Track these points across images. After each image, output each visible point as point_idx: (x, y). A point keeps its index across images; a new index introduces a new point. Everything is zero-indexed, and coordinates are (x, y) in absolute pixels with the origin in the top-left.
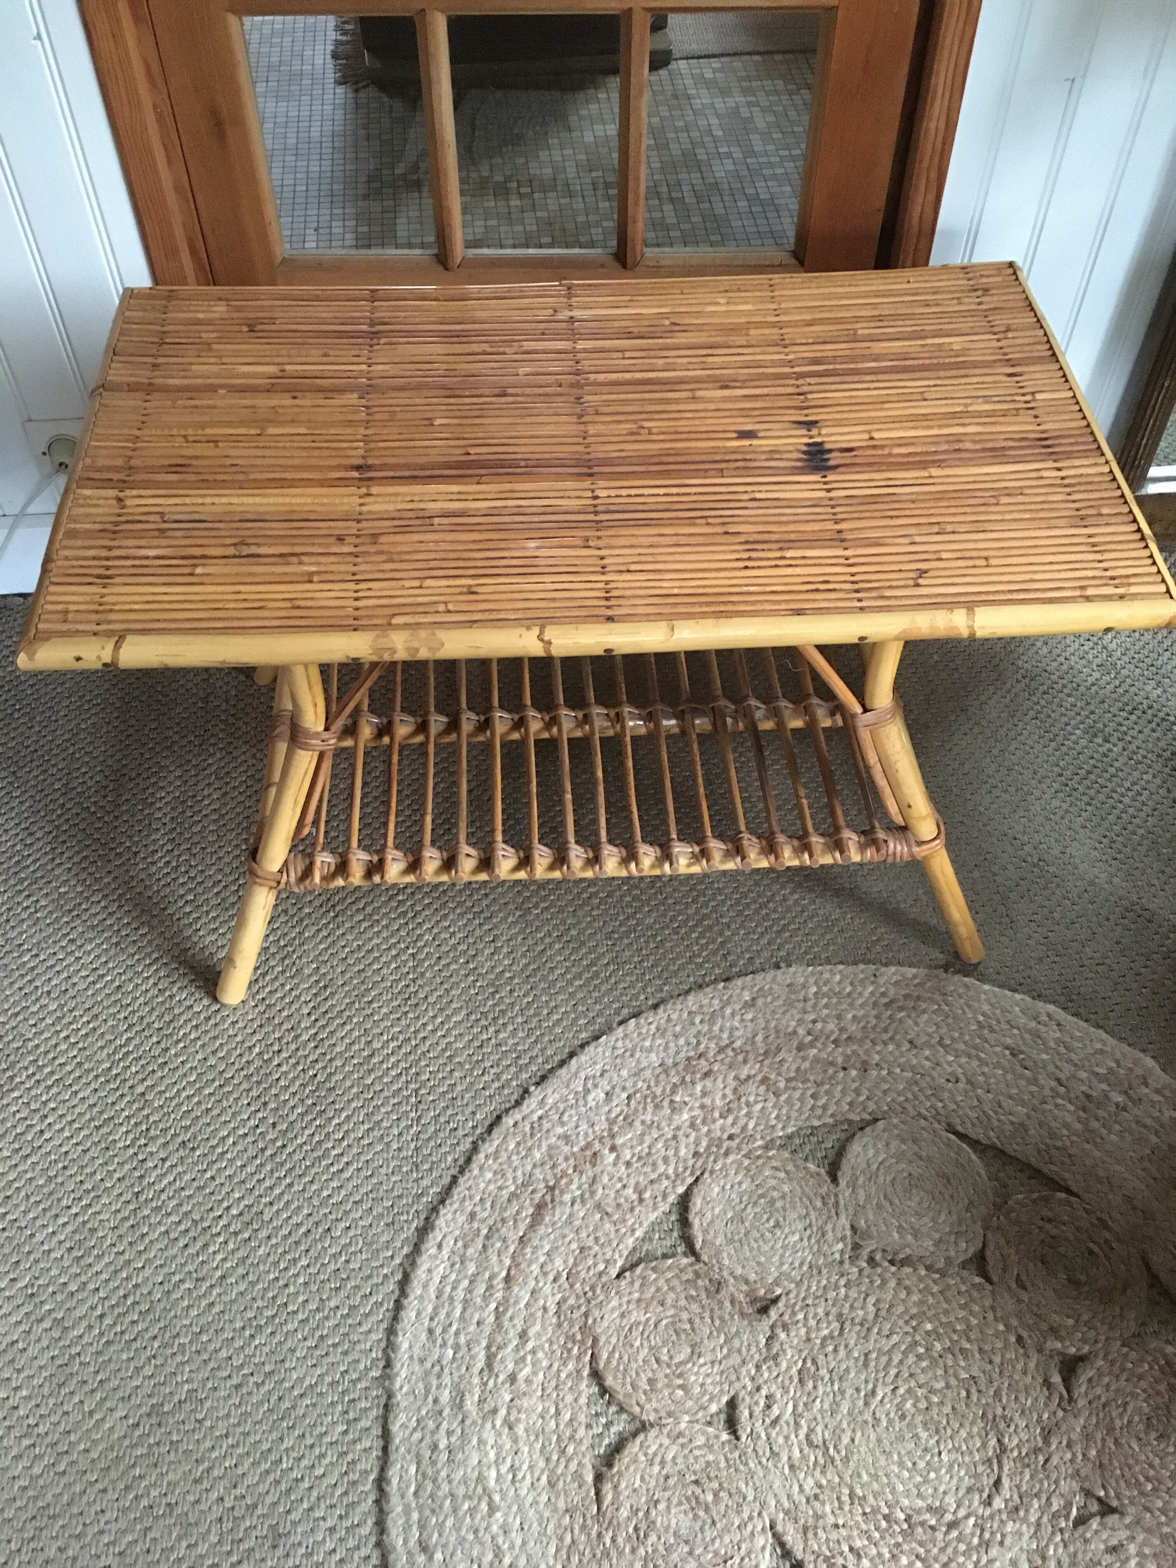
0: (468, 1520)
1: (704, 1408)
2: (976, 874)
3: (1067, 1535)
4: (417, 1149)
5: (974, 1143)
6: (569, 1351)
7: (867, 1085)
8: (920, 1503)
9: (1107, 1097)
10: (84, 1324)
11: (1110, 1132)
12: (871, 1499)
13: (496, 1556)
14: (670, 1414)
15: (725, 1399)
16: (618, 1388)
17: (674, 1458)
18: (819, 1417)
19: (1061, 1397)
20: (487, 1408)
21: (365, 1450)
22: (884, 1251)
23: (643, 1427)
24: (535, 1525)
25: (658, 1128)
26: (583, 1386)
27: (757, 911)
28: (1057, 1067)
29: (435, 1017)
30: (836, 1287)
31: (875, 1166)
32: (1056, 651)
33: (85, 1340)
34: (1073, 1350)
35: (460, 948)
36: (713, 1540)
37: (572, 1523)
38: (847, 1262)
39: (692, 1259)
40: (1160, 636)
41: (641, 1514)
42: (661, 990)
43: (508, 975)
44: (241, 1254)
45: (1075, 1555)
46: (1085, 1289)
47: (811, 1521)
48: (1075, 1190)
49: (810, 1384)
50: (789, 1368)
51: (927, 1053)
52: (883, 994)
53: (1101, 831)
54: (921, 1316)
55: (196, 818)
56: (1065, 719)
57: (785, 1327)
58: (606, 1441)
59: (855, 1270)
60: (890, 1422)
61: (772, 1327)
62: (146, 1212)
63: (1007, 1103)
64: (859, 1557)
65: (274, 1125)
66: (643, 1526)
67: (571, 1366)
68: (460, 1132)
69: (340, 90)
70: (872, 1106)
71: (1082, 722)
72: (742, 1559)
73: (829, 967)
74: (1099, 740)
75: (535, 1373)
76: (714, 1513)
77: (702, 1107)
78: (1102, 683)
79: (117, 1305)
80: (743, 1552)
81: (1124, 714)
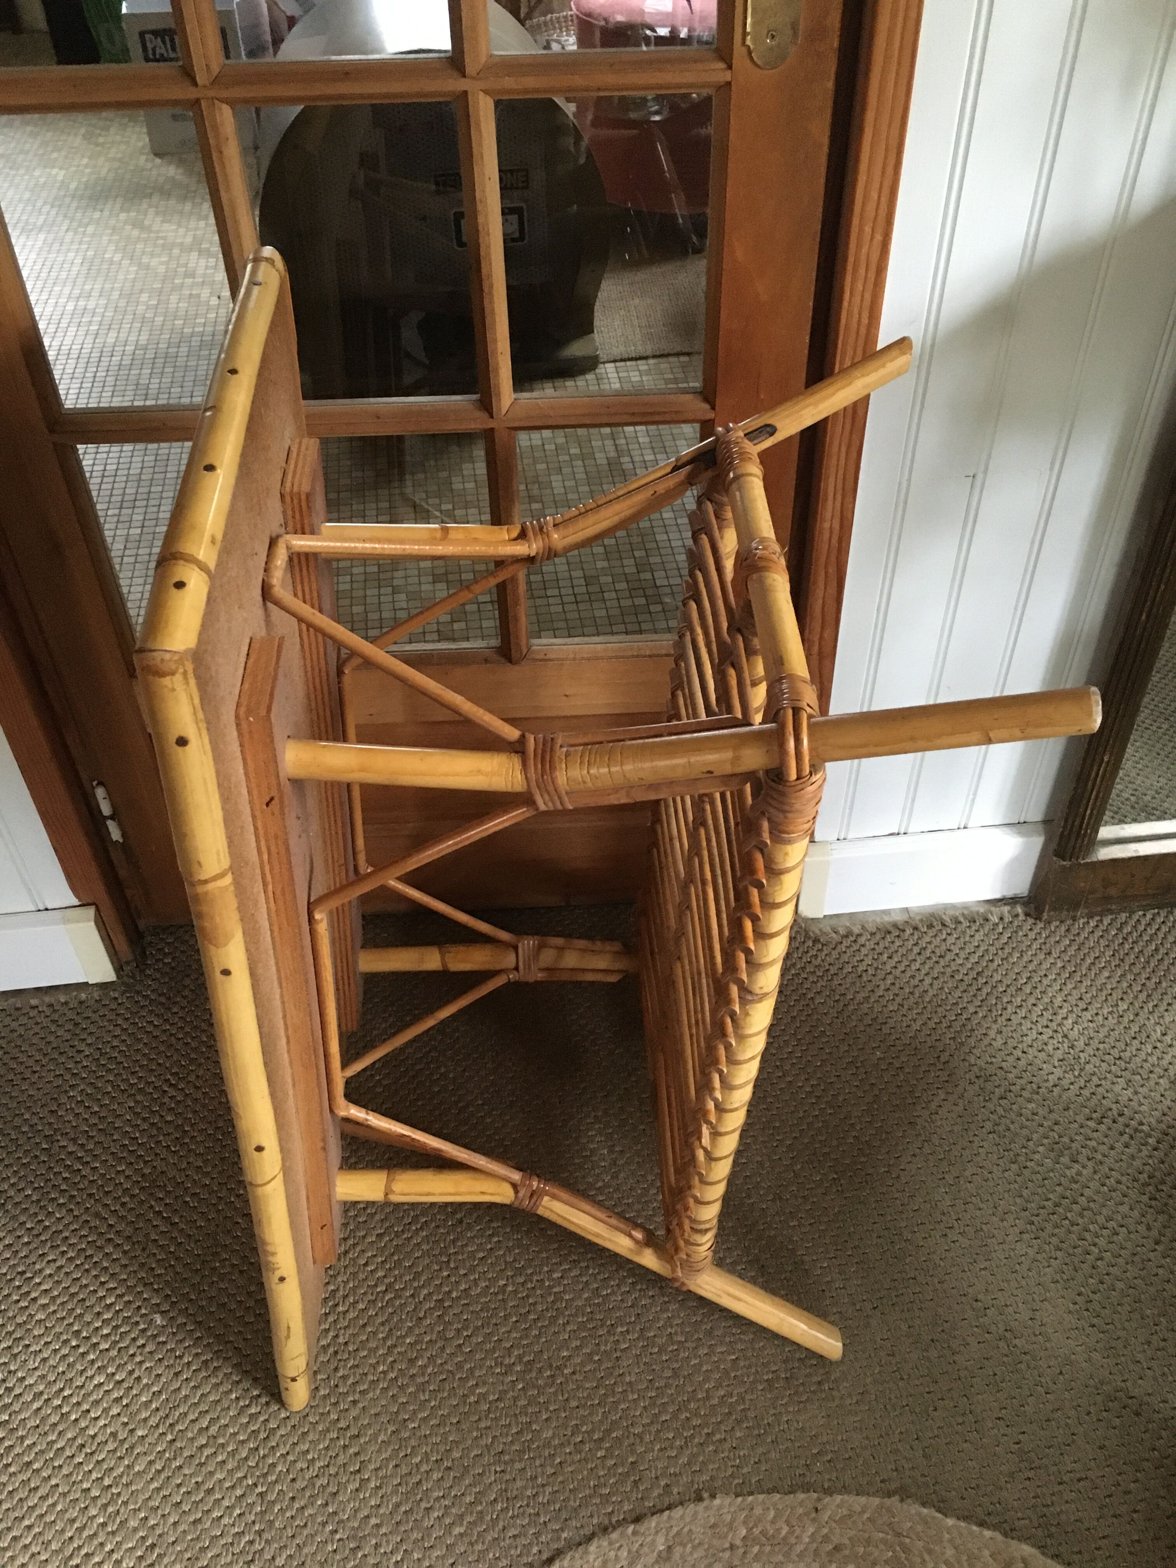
2: (934, 1353)
27: (675, 1416)
32: (1011, 1043)
35: (319, 1483)
40: (1126, 1020)
42: (559, 1539)
43: (373, 1521)
52: (826, 1539)
53: (1074, 1286)
55: (23, 1304)
56: (1026, 1133)
71: (1046, 1137)
73: (761, 1497)
74: (1065, 1160)
78: (1065, 1083)
81: (1091, 1124)
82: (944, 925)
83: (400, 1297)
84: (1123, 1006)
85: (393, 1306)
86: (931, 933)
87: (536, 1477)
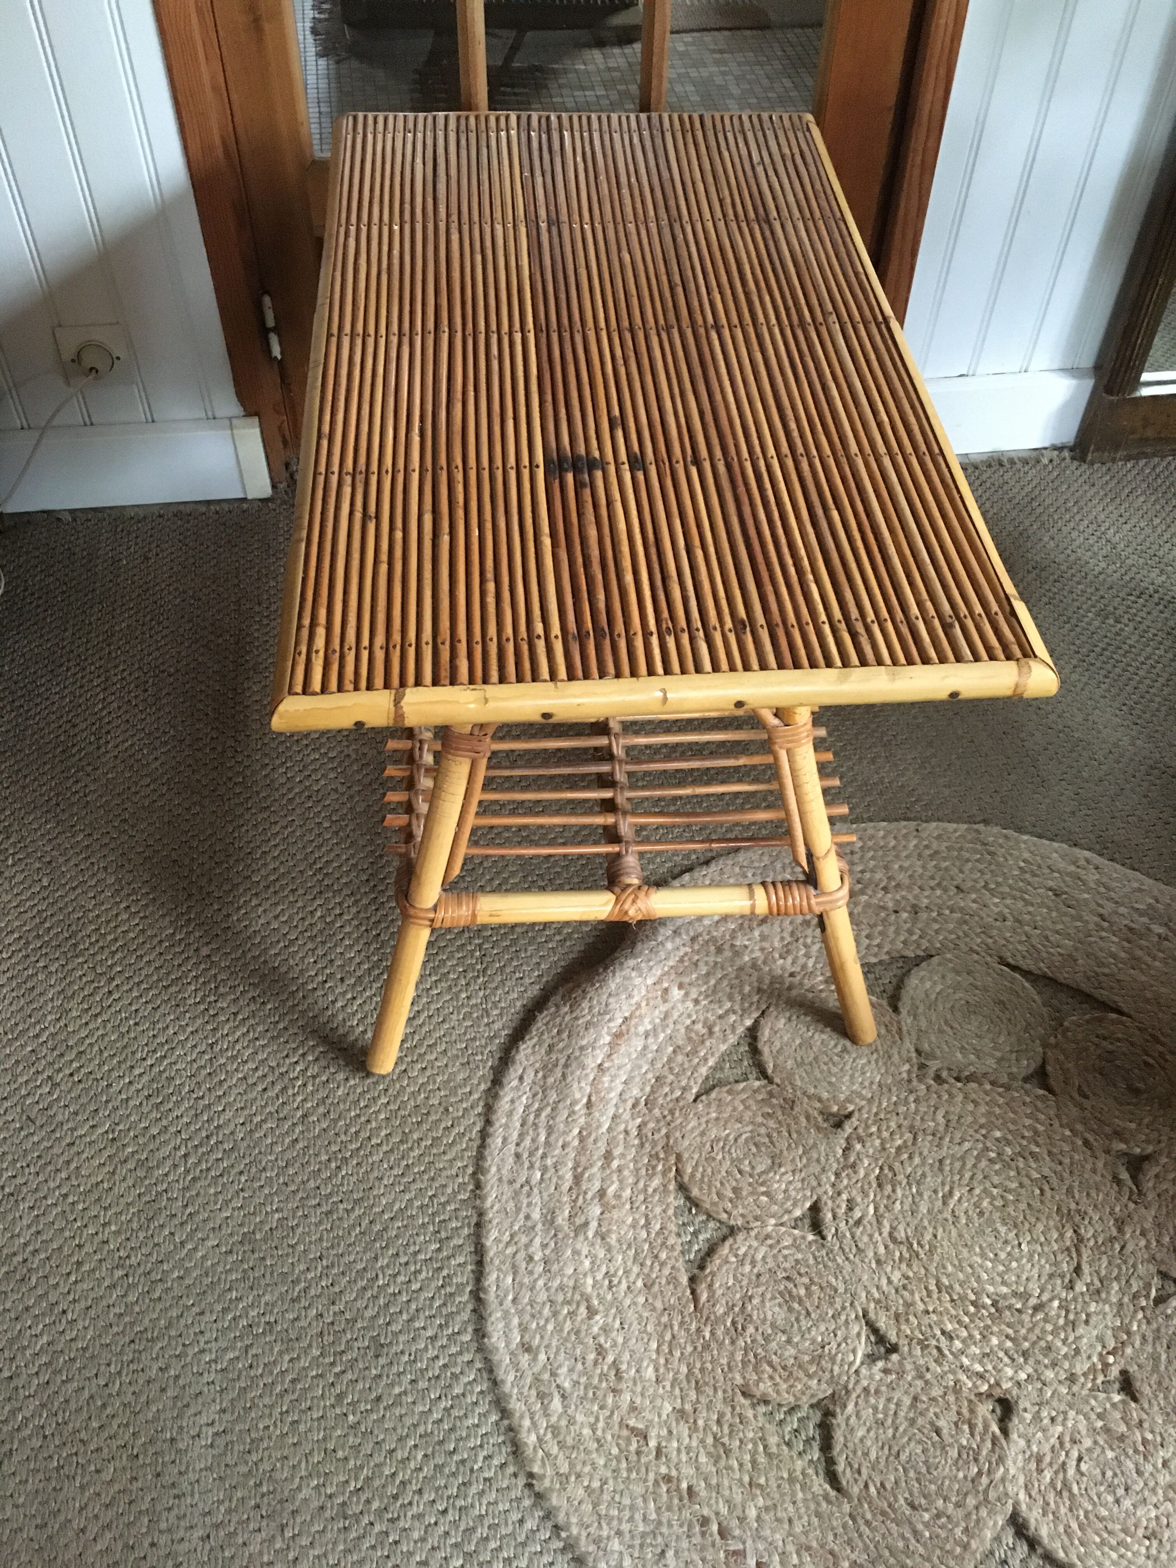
0: (568, 1323)
1: (790, 1212)
2: (1006, 741)
3: (1148, 1312)
4: (485, 997)
5: (1026, 974)
6: (654, 1168)
7: (919, 925)
8: (1005, 1290)
9: (1149, 930)
10: (169, 1163)
11: (1154, 958)
12: (957, 1287)
13: (599, 1354)
14: (756, 1218)
15: (808, 1205)
16: (705, 1198)
17: (764, 1258)
18: (900, 1216)
19: (1131, 1191)
20: (579, 1221)
21: (459, 1265)
22: (950, 1069)
23: (732, 1231)
24: (635, 1323)
25: (722, 968)
26: (671, 1199)
28: (1099, 905)
29: (492, 879)
30: (906, 1102)
31: (933, 996)
32: (1062, 545)
33: (171, 1178)
34: (1138, 1150)
36: (809, 1329)
37: (670, 1320)
38: (915, 1080)
39: (764, 1082)
40: (1159, 530)
41: (737, 1309)
44: (321, 1094)
45: (1158, 1330)
46: (1145, 1096)
47: (901, 1309)
48: (1126, 1010)
49: (889, 1188)
50: (867, 1175)
51: (974, 896)
52: (927, 847)
53: (1121, 699)
54: (990, 1126)
56: (1076, 604)
57: (860, 1139)
58: (696, 1247)
59: (923, 1087)
60: (969, 1218)
61: (848, 1140)
62: (222, 1061)
63: (1054, 938)
64: (951, 1338)
65: (342, 979)
66: (740, 1320)
67: (656, 1182)
68: (527, 981)
69: (322, 62)
70: (925, 944)
71: (1094, 606)
72: (839, 1345)
73: (872, 824)
74: (1111, 621)
75: (622, 1189)
76: (808, 1305)
77: (762, 949)
78: (1109, 571)
79: (201, 1145)
80: (839, 1338)
81: (1132, 598)
82: (1001, 465)
84: (1157, 521)
86: (990, 471)
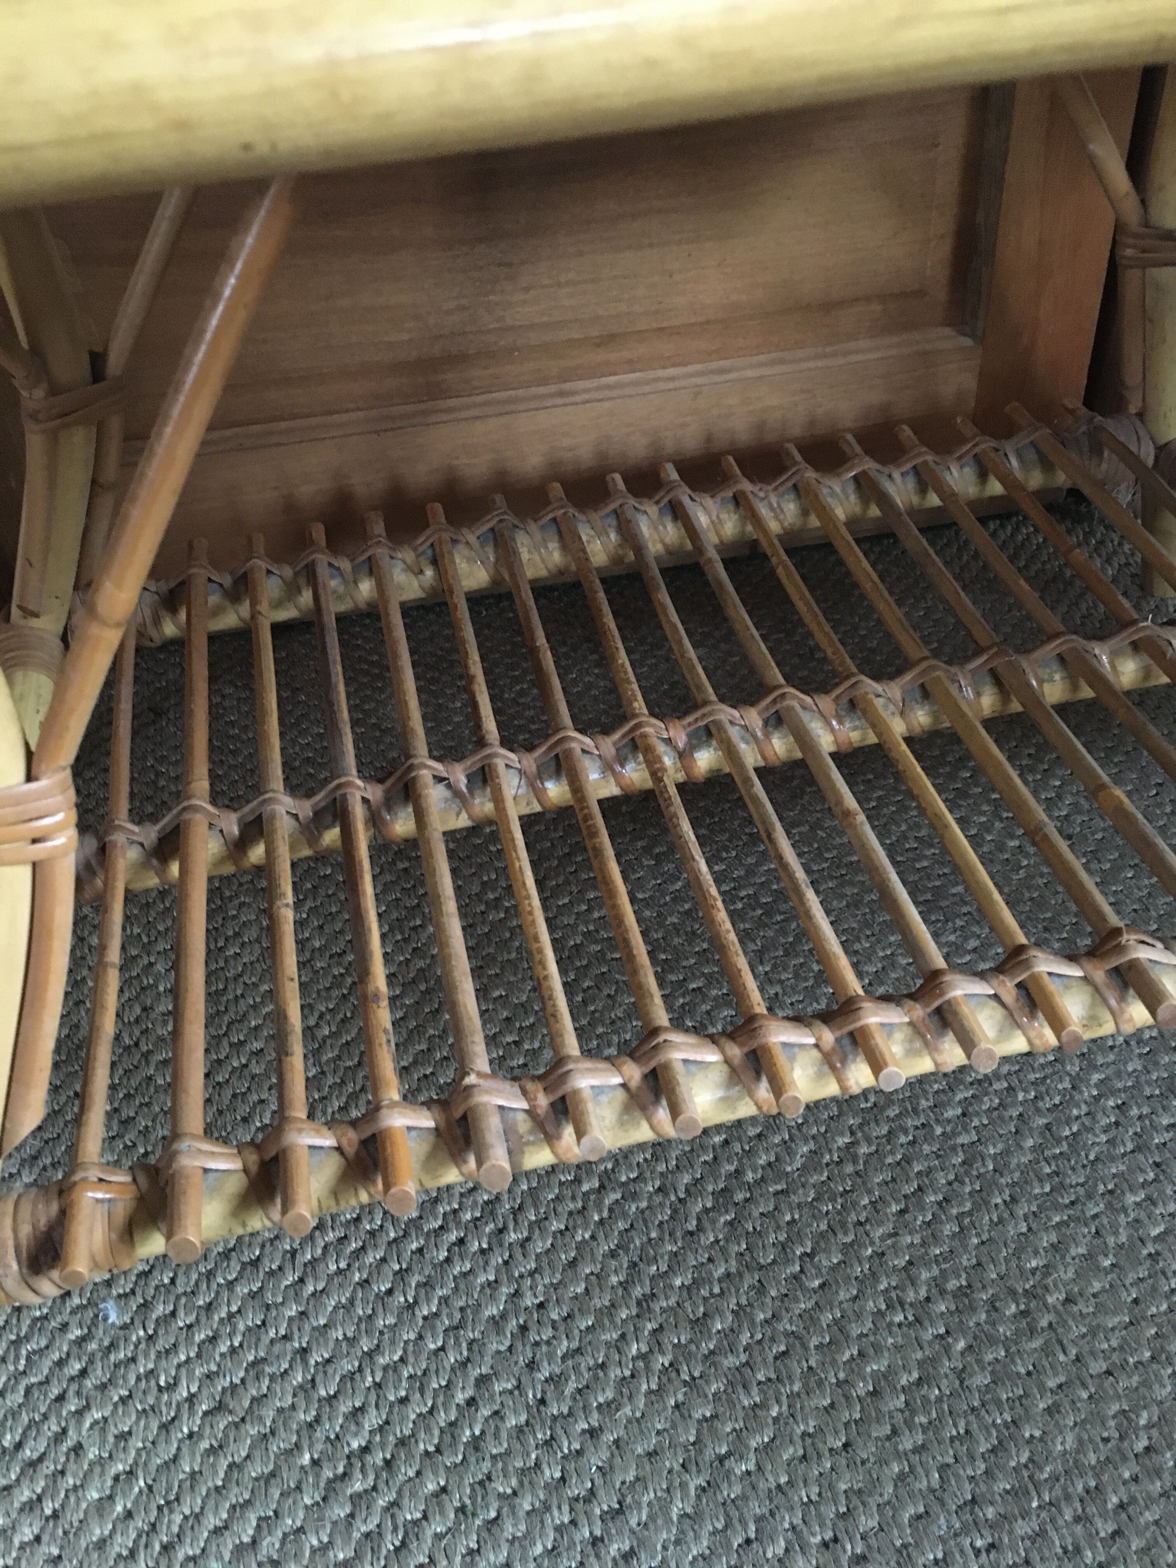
83: (634, 1196)
85: (625, 1215)
87: (1078, 1550)
